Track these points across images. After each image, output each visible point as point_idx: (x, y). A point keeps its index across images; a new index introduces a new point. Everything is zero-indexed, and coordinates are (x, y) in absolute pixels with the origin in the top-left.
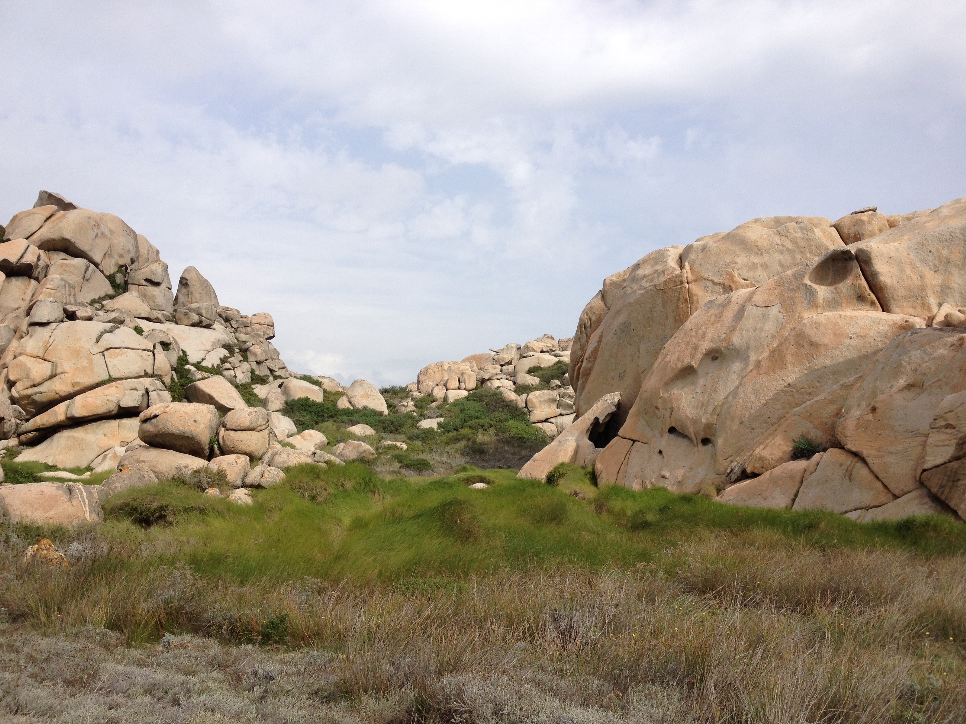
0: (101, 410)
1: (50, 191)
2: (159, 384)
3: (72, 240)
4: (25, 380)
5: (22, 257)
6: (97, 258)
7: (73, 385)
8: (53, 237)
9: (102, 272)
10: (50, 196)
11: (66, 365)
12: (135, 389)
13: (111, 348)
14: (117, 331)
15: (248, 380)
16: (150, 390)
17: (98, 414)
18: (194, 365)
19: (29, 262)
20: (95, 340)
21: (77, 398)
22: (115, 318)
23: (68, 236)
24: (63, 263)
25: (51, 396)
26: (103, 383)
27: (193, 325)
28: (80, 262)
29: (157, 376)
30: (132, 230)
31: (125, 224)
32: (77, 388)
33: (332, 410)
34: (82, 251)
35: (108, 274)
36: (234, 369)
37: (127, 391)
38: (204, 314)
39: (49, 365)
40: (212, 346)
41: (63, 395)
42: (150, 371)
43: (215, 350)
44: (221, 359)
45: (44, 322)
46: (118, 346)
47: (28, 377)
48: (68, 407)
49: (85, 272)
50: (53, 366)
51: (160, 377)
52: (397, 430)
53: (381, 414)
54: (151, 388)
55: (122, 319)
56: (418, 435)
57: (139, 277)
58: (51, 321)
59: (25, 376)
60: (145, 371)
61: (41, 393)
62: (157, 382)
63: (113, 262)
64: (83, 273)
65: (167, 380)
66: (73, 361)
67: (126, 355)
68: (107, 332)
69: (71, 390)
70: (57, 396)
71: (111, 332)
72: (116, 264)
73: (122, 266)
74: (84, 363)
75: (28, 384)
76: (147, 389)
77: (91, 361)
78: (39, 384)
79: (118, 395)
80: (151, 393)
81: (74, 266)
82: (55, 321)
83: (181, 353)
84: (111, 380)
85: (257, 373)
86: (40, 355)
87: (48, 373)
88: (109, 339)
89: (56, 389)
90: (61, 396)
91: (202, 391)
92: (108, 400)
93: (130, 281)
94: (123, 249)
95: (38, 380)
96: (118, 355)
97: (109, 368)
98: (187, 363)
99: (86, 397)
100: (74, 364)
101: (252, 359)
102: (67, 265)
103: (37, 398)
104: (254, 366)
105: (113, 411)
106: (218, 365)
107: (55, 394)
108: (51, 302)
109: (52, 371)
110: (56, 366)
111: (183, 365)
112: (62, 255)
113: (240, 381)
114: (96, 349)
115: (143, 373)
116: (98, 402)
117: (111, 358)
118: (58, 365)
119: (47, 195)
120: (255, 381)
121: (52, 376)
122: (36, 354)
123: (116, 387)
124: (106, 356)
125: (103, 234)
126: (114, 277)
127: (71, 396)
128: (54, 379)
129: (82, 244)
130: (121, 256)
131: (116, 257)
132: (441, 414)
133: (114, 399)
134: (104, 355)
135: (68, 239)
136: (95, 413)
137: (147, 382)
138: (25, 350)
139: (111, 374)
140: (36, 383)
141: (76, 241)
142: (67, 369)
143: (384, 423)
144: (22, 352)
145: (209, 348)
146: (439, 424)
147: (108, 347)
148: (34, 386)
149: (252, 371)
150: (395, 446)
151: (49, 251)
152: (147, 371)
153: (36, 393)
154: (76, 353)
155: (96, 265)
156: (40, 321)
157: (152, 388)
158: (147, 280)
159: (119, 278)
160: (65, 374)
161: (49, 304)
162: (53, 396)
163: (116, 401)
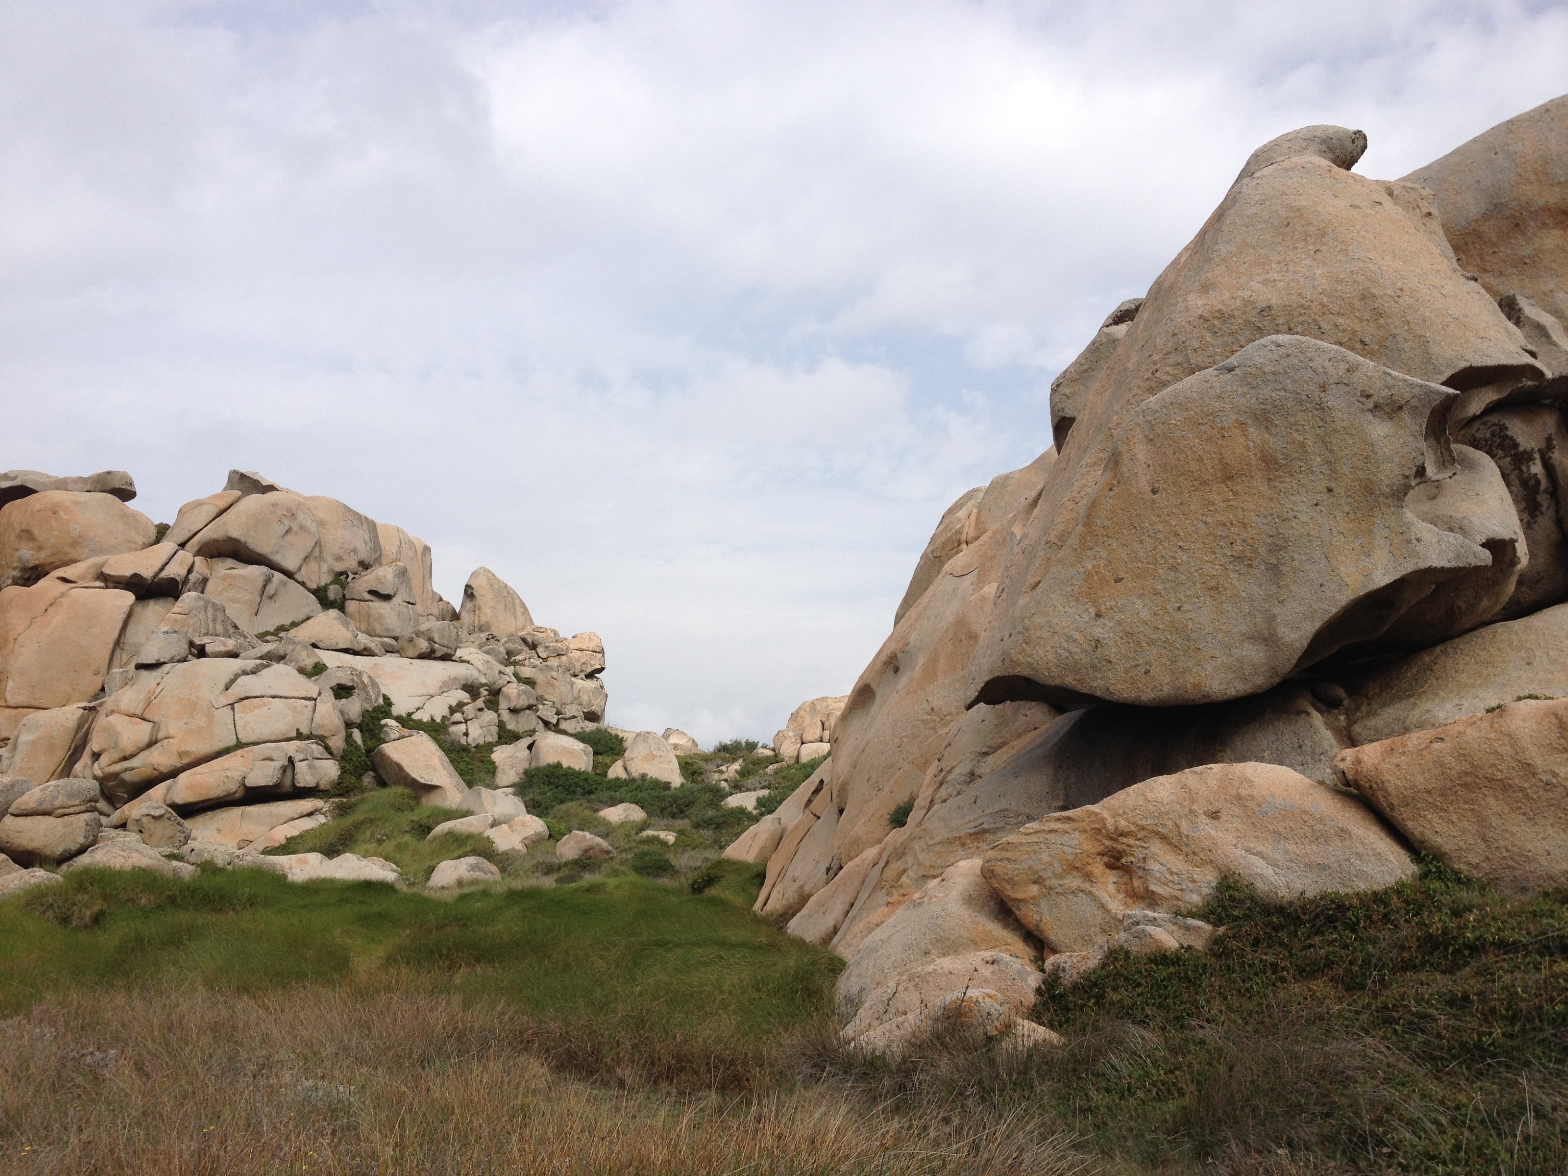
0: (216, 792)
1: (242, 470)
2: (316, 749)
3: (243, 539)
4: (112, 751)
5: (162, 569)
6: (290, 564)
7: (181, 755)
8: (215, 537)
9: (303, 584)
10: (243, 477)
11: (172, 726)
12: (270, 759)
13: (247, 698)
14: (265, 672)
15: (492, 738)
16: (296, 759)
17: (210, 800)
18: (399, 719)
19: (172, 576)
20: (223, 687)
21: (182, 776)
22: (269, 652)
23: (235, 534)
24: (227, 574)
25: (147, 772)
26: (226, 751)
27: (421, 657)
28: (257, 571)
29: (316, 737)
30: (366, 518)
31: (350, 510)
32: (186, 761)
33: (591, 783)
34: (259, 554)
35: (314, 586)
36: (466, 722)
37: (257, 763)
38: (436, 640)
39: (147, 727)
40: (441, 687)
41: (165, 771)
42: (305, 731)
43: (445, 694)
44: (450, 708)
45: (150, 662)
46: (259, 694)
47: (116, 746)
48: (169, 789)
49: (265, 586)
50: (153, 727)
51: (321, 740)
52: (682, 812)
53: (667, 786)
54: (298, 757)
55: (282, 653)
56: (711, 819)
57: (361, 588)
58: (162, 660)
59: (112, 745)
60: (298, 730)
61: (132, 769)
62: (314, 746)
63: (325, 568)
64: (260, 586)
65: (337, 743)
66: (184, 721)
67: (268, 707)
68: (245, 673)
69: (178, 763)
70: (156, 773)
71: (254, 673)
72: (331, 571)
73: (341, 573)
74: (201, 721)
75: (116, 756)
76: (290, 758)
77: (210, 718)
78: (132, 756)
79: (244, 769)
80: (297, 765)
81: (244, 577)
82: (172, 660)
83: (381, 701)
84: (240, 745)
85: (509, 727)
86: (138, 712)
87: (146, 739)
88: (247, 685)
89: (153, 762)
90: (161, 773)
91: (389, 757)
92: (227, 777)
93: (347, 596)
94: (341, 548)
95: (130, 750)
96: (255, 708)
97: (237, 728)
98: (388, 715)
99: (195, 774)
100: (186, 724)
101: (503, 705)
102: (233, 577)
103: (127, 776)
104: (505, 715)
105: (235, 792)
106: (444, 718)
107: (151, 770)
108: (166, 632)
109: (151, 735)
110: (159, 727)
111: (380, 720)
112: (230, 562)
113: (474, 740)
114: (224, 700)
115: (294, 734)
116: (212, 780)
117: (243, 712)
118: (161, 727)
119: (238, 476)
120: (503, 739)
121: (151, 744)
122: (132, 711)
123: (243, 756)
124: (236, 710)
125: (302, 527)
126: (326, 591)
127: (173, 774)
128: (153, 748)
129: (259, 544)
130: (339, 559)
131: (330, 561)
132: (769, 784)
133: (237, 775)
134: (233, 709)
135: (235, 539)
136: (206, 797)
137: (292, 748)
138: (118, 706)
139: (240, 736)
140: (127, 754)
141: (248, 541)
142: (172, 732)
143: (663, 800)
144: (115, 708)
145: (432, 691)
146: (759, 800)
147: (243, 695)
148: (125, 759)
149: (501, 725)
150: (657, 838)
151: (212, 557)
152: (302, 730)
153: (126, 770)
154: (191, 707)
155: (289, 574)
156: (145, 662)
157: (301, 757)
158: (371, 592)
159: (333, 592)
160: (171, 740)
161: (161, 635)
162: (149, 774)
163: (240, 778)
